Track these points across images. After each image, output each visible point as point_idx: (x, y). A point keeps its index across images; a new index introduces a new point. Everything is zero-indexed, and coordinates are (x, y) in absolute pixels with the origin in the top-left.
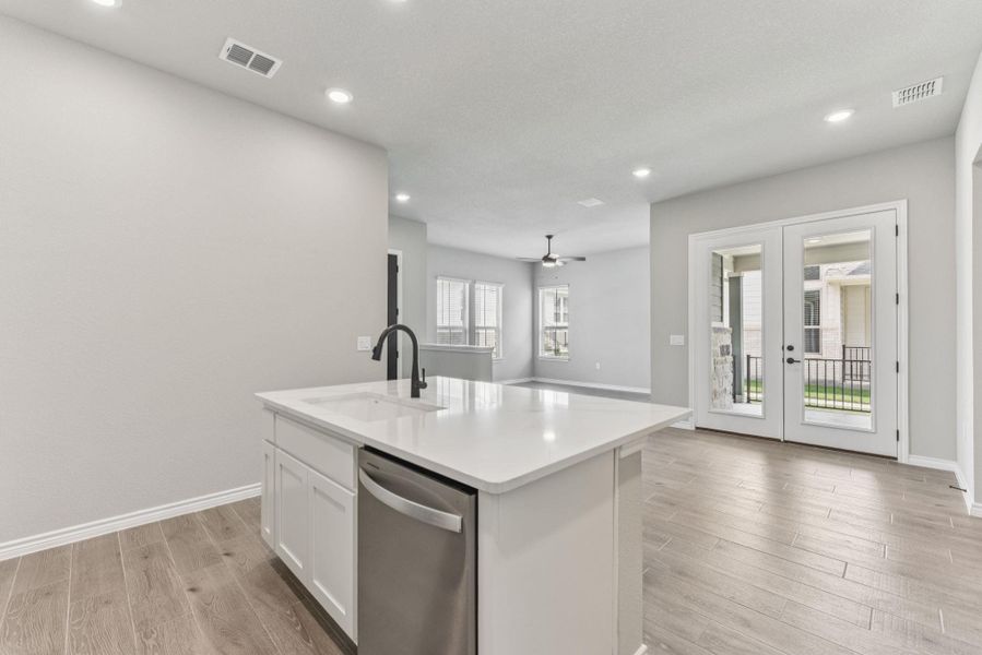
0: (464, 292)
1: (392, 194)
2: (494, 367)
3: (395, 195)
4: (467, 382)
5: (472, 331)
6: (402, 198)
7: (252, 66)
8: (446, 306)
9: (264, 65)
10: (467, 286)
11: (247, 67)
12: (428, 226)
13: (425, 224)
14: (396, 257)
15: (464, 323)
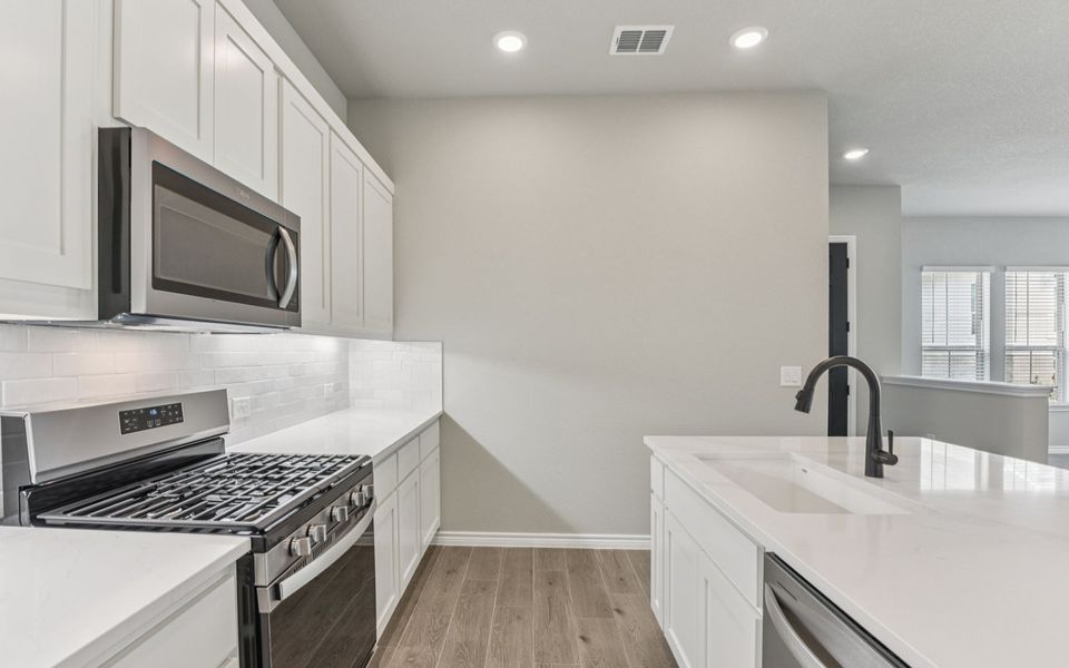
0: (979, 286)
1: (835, 152)
2: (1052, 419)
3: (841, 154)
4: (985, 455)
5: (999, 356)
6: (854, 155)
7: (643, 48)
8: (940, 315)
9: (654, 40)
10: (986, 277)
11: (637, 53)
12: (904, 189)
13: (899, 187)
14: (844, 246)
15: (978, 340)
